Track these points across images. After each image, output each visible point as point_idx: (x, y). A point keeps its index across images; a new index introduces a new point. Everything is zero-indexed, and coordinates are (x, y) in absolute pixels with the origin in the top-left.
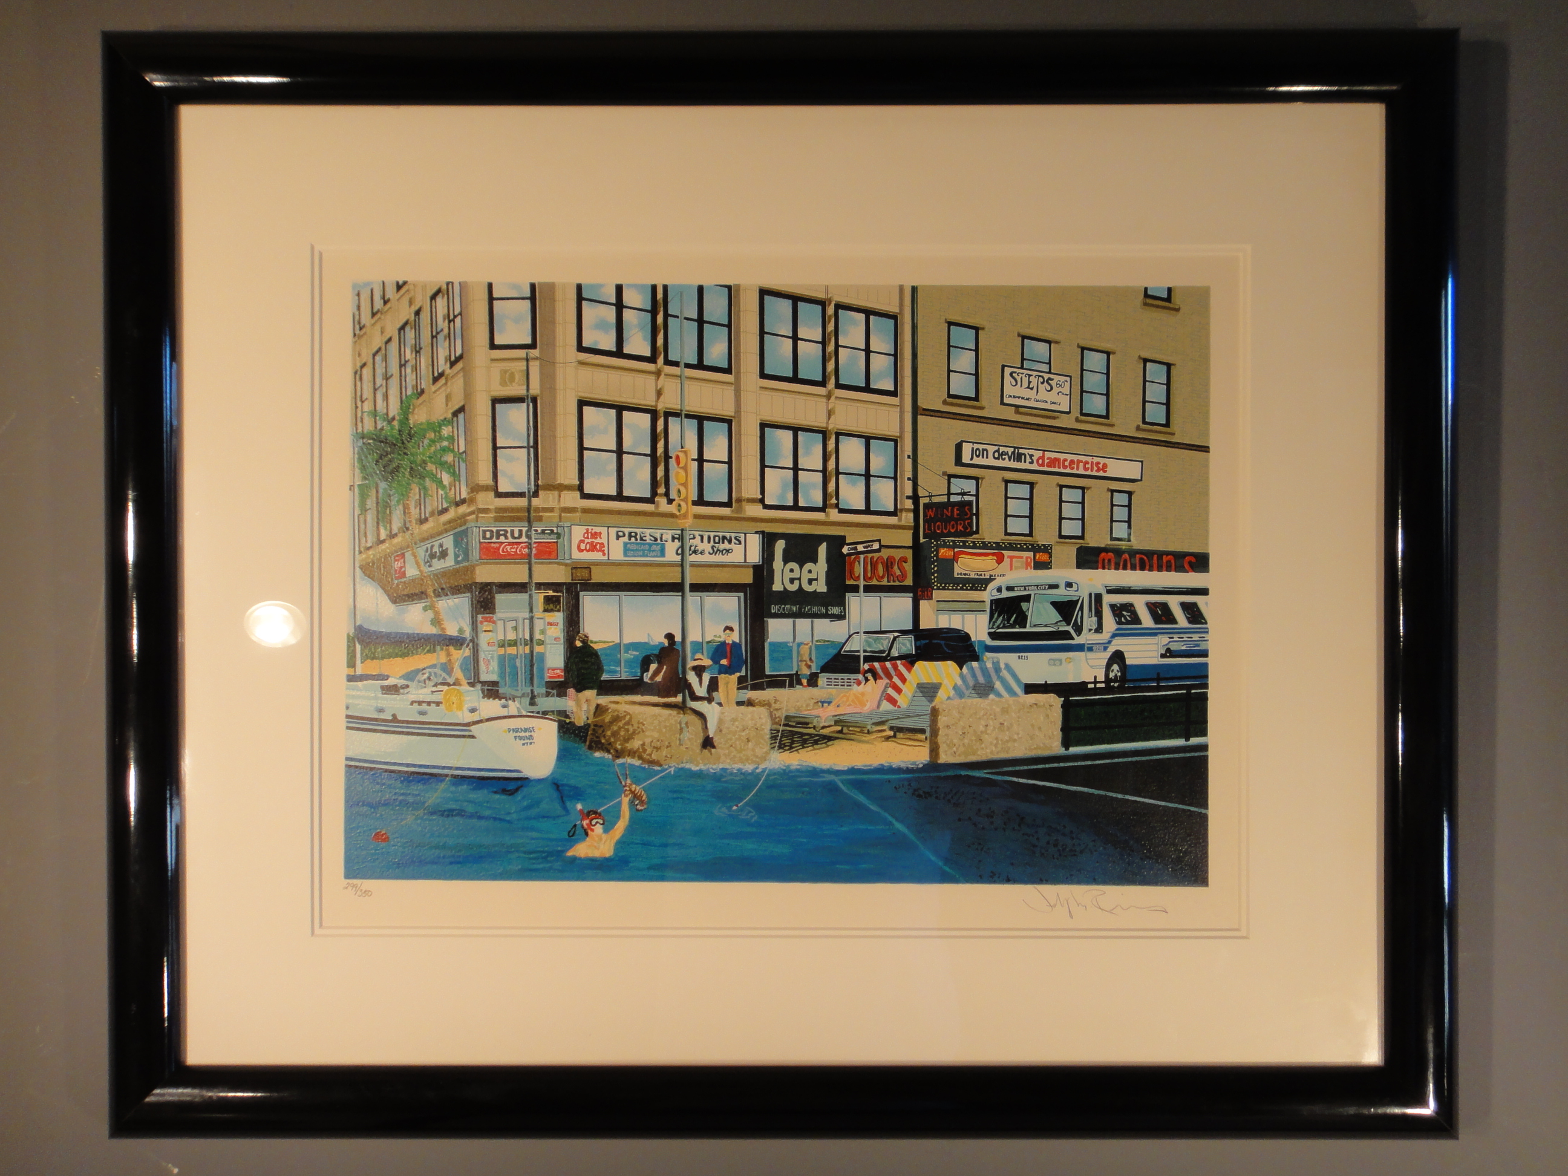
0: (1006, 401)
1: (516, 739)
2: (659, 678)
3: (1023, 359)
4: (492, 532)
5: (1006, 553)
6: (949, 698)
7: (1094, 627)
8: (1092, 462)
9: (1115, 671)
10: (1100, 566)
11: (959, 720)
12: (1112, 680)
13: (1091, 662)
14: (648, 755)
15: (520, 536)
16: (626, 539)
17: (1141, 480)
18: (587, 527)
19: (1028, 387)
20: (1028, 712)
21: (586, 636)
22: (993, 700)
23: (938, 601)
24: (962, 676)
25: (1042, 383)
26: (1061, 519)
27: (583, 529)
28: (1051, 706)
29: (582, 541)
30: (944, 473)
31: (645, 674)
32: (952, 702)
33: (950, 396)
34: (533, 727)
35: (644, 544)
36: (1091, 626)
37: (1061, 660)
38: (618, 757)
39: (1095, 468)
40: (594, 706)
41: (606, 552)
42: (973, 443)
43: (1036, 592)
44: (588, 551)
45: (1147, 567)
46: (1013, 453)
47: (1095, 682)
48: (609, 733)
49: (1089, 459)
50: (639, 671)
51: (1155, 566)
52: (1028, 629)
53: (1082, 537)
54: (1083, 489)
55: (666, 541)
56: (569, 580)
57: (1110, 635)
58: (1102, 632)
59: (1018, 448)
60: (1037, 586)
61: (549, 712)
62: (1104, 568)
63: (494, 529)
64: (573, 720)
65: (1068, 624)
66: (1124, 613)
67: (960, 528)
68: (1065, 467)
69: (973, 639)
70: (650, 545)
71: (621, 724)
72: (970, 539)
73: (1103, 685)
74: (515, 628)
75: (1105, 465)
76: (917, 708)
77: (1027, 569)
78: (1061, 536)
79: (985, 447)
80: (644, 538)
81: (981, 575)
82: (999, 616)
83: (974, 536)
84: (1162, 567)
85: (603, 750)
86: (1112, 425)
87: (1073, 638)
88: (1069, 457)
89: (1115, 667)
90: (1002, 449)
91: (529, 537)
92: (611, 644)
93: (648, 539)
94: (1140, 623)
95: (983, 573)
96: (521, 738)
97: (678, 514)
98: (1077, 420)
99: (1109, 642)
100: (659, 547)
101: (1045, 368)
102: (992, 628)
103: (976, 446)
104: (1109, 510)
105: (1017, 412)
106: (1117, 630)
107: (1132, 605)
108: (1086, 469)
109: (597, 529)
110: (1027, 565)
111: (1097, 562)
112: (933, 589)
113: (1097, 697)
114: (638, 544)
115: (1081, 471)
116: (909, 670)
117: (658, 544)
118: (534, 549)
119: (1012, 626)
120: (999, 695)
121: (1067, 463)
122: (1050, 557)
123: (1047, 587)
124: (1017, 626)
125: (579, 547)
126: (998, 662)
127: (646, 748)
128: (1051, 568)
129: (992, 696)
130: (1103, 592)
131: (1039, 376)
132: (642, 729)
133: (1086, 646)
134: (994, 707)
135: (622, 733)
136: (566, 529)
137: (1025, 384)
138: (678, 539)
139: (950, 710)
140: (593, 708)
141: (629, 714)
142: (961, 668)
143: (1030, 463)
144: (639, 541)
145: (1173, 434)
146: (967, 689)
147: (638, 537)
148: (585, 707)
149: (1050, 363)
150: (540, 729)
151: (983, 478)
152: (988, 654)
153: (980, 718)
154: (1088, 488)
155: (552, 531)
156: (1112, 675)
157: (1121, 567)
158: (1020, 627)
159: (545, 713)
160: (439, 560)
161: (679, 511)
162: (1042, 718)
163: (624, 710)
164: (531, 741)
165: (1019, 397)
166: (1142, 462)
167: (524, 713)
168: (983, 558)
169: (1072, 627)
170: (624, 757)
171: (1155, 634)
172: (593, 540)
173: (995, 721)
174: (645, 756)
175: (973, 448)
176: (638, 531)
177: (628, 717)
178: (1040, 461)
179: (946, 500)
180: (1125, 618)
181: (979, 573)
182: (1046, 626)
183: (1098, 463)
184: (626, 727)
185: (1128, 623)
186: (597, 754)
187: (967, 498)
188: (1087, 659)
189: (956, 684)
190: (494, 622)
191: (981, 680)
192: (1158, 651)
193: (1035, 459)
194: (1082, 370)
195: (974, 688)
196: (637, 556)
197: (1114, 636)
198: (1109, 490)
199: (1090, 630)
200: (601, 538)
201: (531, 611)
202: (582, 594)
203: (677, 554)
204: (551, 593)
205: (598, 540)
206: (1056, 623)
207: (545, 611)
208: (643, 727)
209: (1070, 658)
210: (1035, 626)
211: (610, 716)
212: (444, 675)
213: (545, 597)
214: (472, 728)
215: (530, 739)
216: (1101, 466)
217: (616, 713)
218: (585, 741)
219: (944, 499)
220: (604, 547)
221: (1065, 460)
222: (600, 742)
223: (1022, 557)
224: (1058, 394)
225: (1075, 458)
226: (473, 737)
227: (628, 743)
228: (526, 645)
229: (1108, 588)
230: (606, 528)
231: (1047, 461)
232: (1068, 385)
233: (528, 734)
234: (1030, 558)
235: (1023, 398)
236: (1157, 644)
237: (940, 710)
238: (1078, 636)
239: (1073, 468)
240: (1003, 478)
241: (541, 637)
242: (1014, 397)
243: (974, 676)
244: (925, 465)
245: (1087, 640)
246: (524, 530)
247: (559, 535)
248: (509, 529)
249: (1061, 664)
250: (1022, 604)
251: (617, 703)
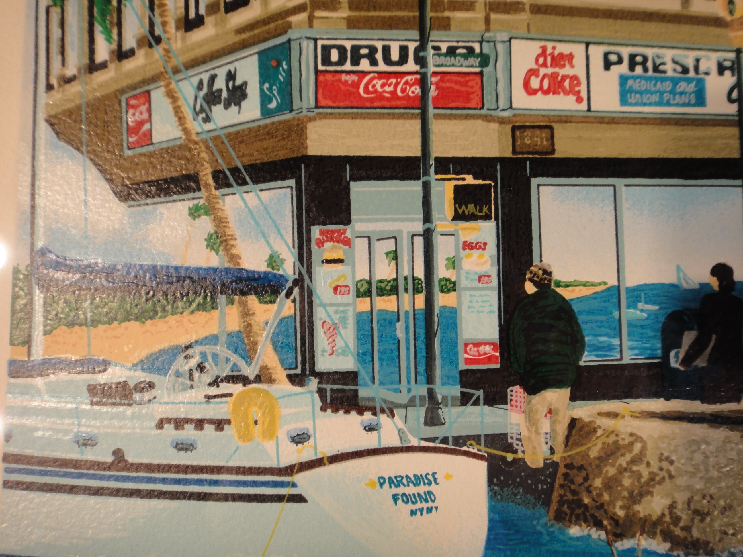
1: (395, 501)
2: (701, 362)
4: (342, 50)
14: (683, 529)
15: (403, 59)
16: (624, 68)
18: (543, 43)
21: (545, 272)
27: (535, 47)
29: (532, 72)
31: (672, 354)
34: (434, 474)
35: (663, 80)
38: (620, 536)
40: (566, 422)
41: (584, 94)
44: (546, 92)
48: (598, 483)
50: (659, 345)
55: (707, 74)
56: (508, 154)
61: (469, 437)
63: (348, 45)
64: (520, 455)
70: (675, 82)
71: (623, 461)
74: (394, 255)
80: (662, 68)
85: (586, 521)
91: (421, 61)
92: (599, 289)
93: (669, 68)
96: (407, 499)
97: (728, 18)
100: (693, 84)
109: (563, 48)
114: (650, 79)
117: (689, 81)
118: (433, 87)
125: (526, 84)
127: (679, 514)
132: (669, 472)
135: (627, 482)
136: (500, 47)
138: (731, 69)
140: (562, 429)
141: (638, 439)
144: (650, 73)
147: (650, 65)
148: (545, 426)
150: (448, 477)
155: (471, 51)
159: (459, 440)
160: (227, 106)
161: (731, 12)
163: (629, 430)
164: (430, 504)
167: (414, 442)
170: (633, 536)
172: (557, 70)
174: (678, 532)
176: (650, 52)
177: (638, 446)
184: (635, 468)
186: (575, 531)
190: (347, 242)
196: (650, 104)
200: (572, 66)
201: (427, 218)
202: (535, 182)
203: (731, 100)
204: (469, 180)
205: (567, 71)
207: (458, 217)
208: (672, 468)
211: (599, 446)
213: (456, 187)
214: (299, 478)
215: (426, 501)
217: (612, 439)
218: (547, 503)
220: (579, 84)
222: (579, 503)
226: (299, 499)
227: (640, 502)
228: (416, 290)
230: (583, 46)
233: (422, 489)
241: (451, 275)
246: (412, 46)
247: (485, 60)
248: (379, 45)
251: (615, 415)
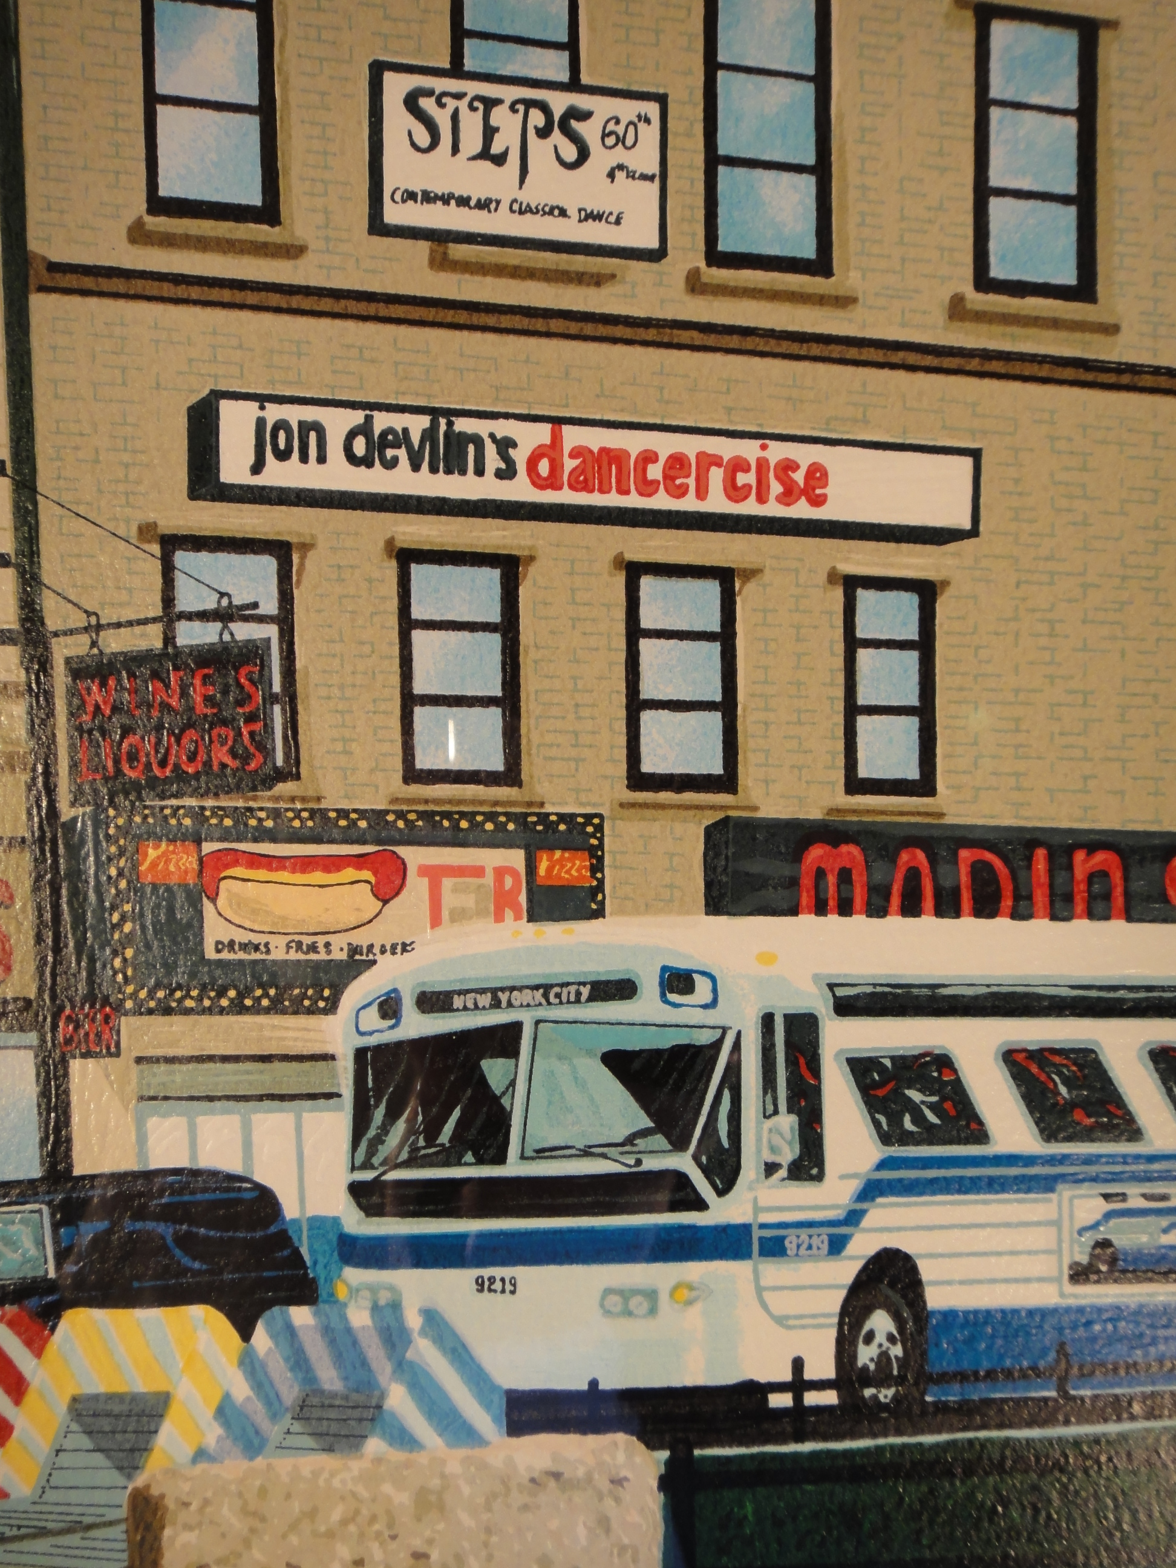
0: (394, 214)
3: (459, 34)
5: (414, 856)
6: (201, 1455)
7: (788, 1154)
8: (762, 464)
9: (880, 1338)
10: (805, 900)
11: (247, 1544)
12: (865, 1378)
13: (780, 1303)
17: (974, 532)
19: (485, 154)
20: (525, 1508)
22: (378, 1460)
23: (139, 1060)
24: (249, 1363)
25: (543, 133)
26: (636, 705)
28: (618, 1482)
30: (147, 531)
32: (215, 1469)
33: (158, 205)
36: (773, 1149)
37: (651, 1295)
39: (776, 488)
42: (262, 400)
43: (542, 1013)
45: (1007, 903)
46: (430, 434)
47: (798, 1385)
49: (750, 450)
51: (1041, 897)
52: (513, 1168)
53: (727, 782)
54: (725, 577)
57: (854, 1186)
58: (820, 1178)
59: (451, 413)
60: (546, 988)
62: (821, 909)
65: (679, 1144)
66: (915, 1095)
67: (221, 755)
68: (648, 488)
69: (290, 1210)
72: (264, 800)
73: (830, 1398)
75: (817, 475)
76: (73, 1496)
77: (499, 918)
78: (638, 780)
79: (310, 413)
81: (313, 948)
82: (392, 1115)
83: (284, 788)
84: (1069, 898)
86: (843, 301)
87: (700, 1205)
88: (666, 445)
89: (881, 1322)
90: (382, 421)
94: (980, 1136)
95: (321, 940)
98: (695, 285)
99: (853, 1218)
101: (555, 66)
102: (367, 1165)
103: (274, 413)
104: (839, 662)
105: (441, 263)
106: (882, 1165)
107: (944, 1062)
108: (734, 492)
110: (501, 904)
111: (793, 883)
112: (118, 1008)
113: (807, 1447)
115: (717, 503)
116: (36, 1345)
119: (450, 1157)
120: (404, 1439)
121: (655, 472)
122: (597, 867)
123: (585, 991)
124: (469, 1157)
126: (396, 1306)
128: (599, 913)
129: (374, 1445)
130: (821, 1005)
131: (529, 104)
133: (756, 1234)
134: (387, 1488)
137: (472, 142)
139: (206, 1502)
142: (246, 1333)
143: (500, 475)
145: (1111, 329)
146: (274, 1417)
149: (572, 46)
151: (306, 547)
152: (354, 1275)
153: (330, 1534)
154: (750, 574)
156: (866, 1355)
157: (895, 901)
158: (480, 1161)
162: (581, 1532)
165: (446, 199)
166: (976, 454)
168: (318, 877)
169: (696, 1158)
171: (1048, 1184)
173: (393, 1546)
175: (261, 423)
178: (544, 467)
179: (158, 644)
180: (919, 1118)
181: (307, 940)
182: (586, 1152)
183: (788, 466)
185: (930, 1135)
187: (243, 631)
188: (760, 1290)
189: (227, 1397)
191: (330, 1378)
192: (1059, 1252)
193: (520, 456)
194: (712, 65)
195: (303, 1411)
197: (871, 1191)
198: (833, 577)
199: (771, 1169)
206: (630, 1140)
209: (691, 1287)
210: (543, 1153)
216: (799, 477)
219: (151, 639)
221: (648, 457)
223: (478, 871)
224: (611, 175)
225: (691, 446)
229: (840, 992)
231: (569, 464)
232: (650, 135)
234: (513, 872)
235: (463, 202)
236: (1057, 1224)
237: (170, 1503)
238: (721, 1193)
239: (681, 492)
240: (390, 543)
242: (428, 198)
243: (299, 1361)
244: (65, 498)
245: (757, 1209)
249: (653, 1311)
250: (486, 1064)
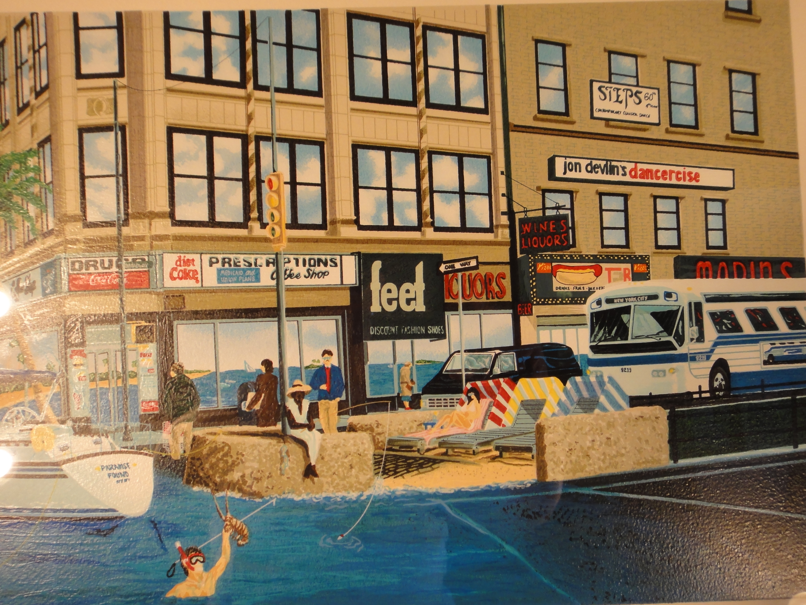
0: (596, 114)
1: (109, 476)
2: (257, 407)
3: (610, 74)
4: (81, 262)
5: (604, 266)
6: (554, 414)
7: (696, 336)
8: (684, 173)
9: (719, 380)
10: (698, 274)
11: (565, 437)
12: (717, 390)
13: (695, 372)
14: (248, 487)
15: (111, 265)
16: (219, 265)
17: (733, 188)
18: (179, 255)
19: (617, 101)
20: (634, 425)
21: (180, 366)
22: (598, 415)
23: (538, 316)
24: (566, 391)
25: (631, 96)
26: (656, 229)
27: (175, 257)
28: (657, 418)
29: (174, 269)
30: (538, 188)
31: (243, 403)
32: (557, 418)
33: (540, 112)
34: (127, 464)
35: (238, 270)
36: (692, 335)
37: (664, 371)
38: (217, 490)
39: (688, 178)
40: (191, 437)
41: (200, 279)
42: (566, 157)
43: (636, 303)
44: (181, 279)
45: (745, 274)
46: (606, 165)
47: (700, 392)
48: (207, 466)
49: (681, 169)
50: (236, 399)
51: (752, 273)
52: (630, 341)
53: (678, 247)
54: (677, 199)
55: (261, 266)
56: (161, 309)
57: (712, 343)
58: (703, 341)
59: (611, 161)
60: (637, 297)
61: (144, 446)
62: (702, 277)
63: (84, 260)
64: (169, 454)
65: (670, 334)
66: (725, 321)
67: (557, 242)
68: (658, 178)
69: (575, 353)
70: (244, 271)
71: (220, 455)
72: (567, 253)
73: (708, 395)
74: (107, 361)
75: (697, 175)
76: (522, 426)
77: (625, 280)
78: (658, 247)
79: (577, 160)
80: (238, 264)
81: (580, 288)
82: (600, 329)
83: (572, 250)
84: (759, 273)
85: (201, 484)
86: (702, 135)
87: (675, 349)
88: (662, 168)
89: (719, 376)
90: (594, 162)
91: (119, 266)
92: (206, 374)
93: (242, 264)
94: (741, 330)
95: (582, 286)
96: (115, 475)
97: (272, 237)
98: (667, 131)
99: (712, 351)
100: (254, 272)
101: (633, 81)
102: (594, 341)
103: (568, 160)
104: (704, 218)
105: (607, 126)
106: (719, 338)
107: (732, 313)
108: (678, 179)
109: (189, 257)
110: (626, 277)
111: (695, 271)
112: (533, 304)
113: (703, 407)
114: (232, 270)
115: (674, 181)
116: (512, 388)
117: (251, 270)
118: (125, 279)
119: (614, 339)
120: (604, 409)
121: (659, 174)
122: (648, 268)
123: (646, 298)
124: (619, 339)
125: (171, 274)
126: (602, 376)
127: (246, 479)
128: (649, 279)
129: (597, 411)
130: (703, 300)
131: (627, 90)
132: (242, 460)
133: (689, 356)
134: (600, 422)
135: (221, 465)
136: (157, 257)
137: (614, 98)
138: (273, 263)
139: (555, 427)
140: (189, 440)
141: (227, 445)
142: (565, 384)
143: (623, 175)
144: (233, 267)
145: (762, 142)
146: (572, 405)
147: (232, 263)
148: (181, 440)
149: (637, 77)
150: (135, 465)
151: (577, 192)
152: (591, 368)
153: (586, 434)
154: (682, 198)
155: (143, 260)
156: (716, 384)
157: (719, 275)
158: (622, 340)
159: (140, 448)
160: (26, 293)
161: (273, 235)
162: (648, 431)
163: (222, 440)
164: (126, 478)
165: (608, 111)
166: (733, 170)
167: (118, 449)
168: (581, 271)
169: (674, 337)
170: (224, 490)
171: (756, 342)
172: (186, 267)
173: (601, 436)
174: (245, 488)
175: (565, 163)
176: (232, 257)
177: (226, 448)
178: (633, 173)
179: (541, 215)
180: (726, 327)
181: (578, 286)
182: (647, 337)
183: (690, 173)
184: (225, 459)
185: (729, 330)
186: (196, 489)
187: (562, 212)
188: (690, 369)
189: (560, 400)
190: (85, 356)
191: (586, 394)
192: (761, 357)
193: (627, 171)
194: (669, 82)
195: (579, 403)
196: (232, 282)
197: (716, 344)
198: (702, 199)
199: (692, 340)
200: (194, 265)
201: (123, 342)
202: (175, 323)
203: (272, 278)
204: (143, 323)
205: (192, 267)
206: (658, 334)
207: (138, 342)
208: (243, 458)
209: (674, 369)
210: (637, 337)
211: (208, 448)
212: (34, 413)
213: (137, 327)
214: (64, 467)
215: (124, 475)
216: (693, 175)
217: (213, 446)
218: (183, 476)
219: (540, 214)
220: (197, 274)
221: (657, 171)
222: (198, 476)
223: (619, 269)
224: (647, 106)
225: (668, 168)
226: (65, 476)
227: (227, 475)
228: (119, 378)
229: (707, 297)
230: (199, 255)
231: (639, 173)
232: (656, 97)
233: (122, 471)
234: (628, 269)
235: (612, 112)
236: (760, 351)
237: (546, 427)
238: (680, 346)
239: (666, 179)
240: (597, 191)
241: (134, 369)
242: (604, 111)
243: (578, 390)
244: (518, 180)
245: (689, 350)
246: (115, 259)
247: (150, 264)
248: (98, 260)
249: (665, 375)
250: (622, 316)
251: (215, 434)
